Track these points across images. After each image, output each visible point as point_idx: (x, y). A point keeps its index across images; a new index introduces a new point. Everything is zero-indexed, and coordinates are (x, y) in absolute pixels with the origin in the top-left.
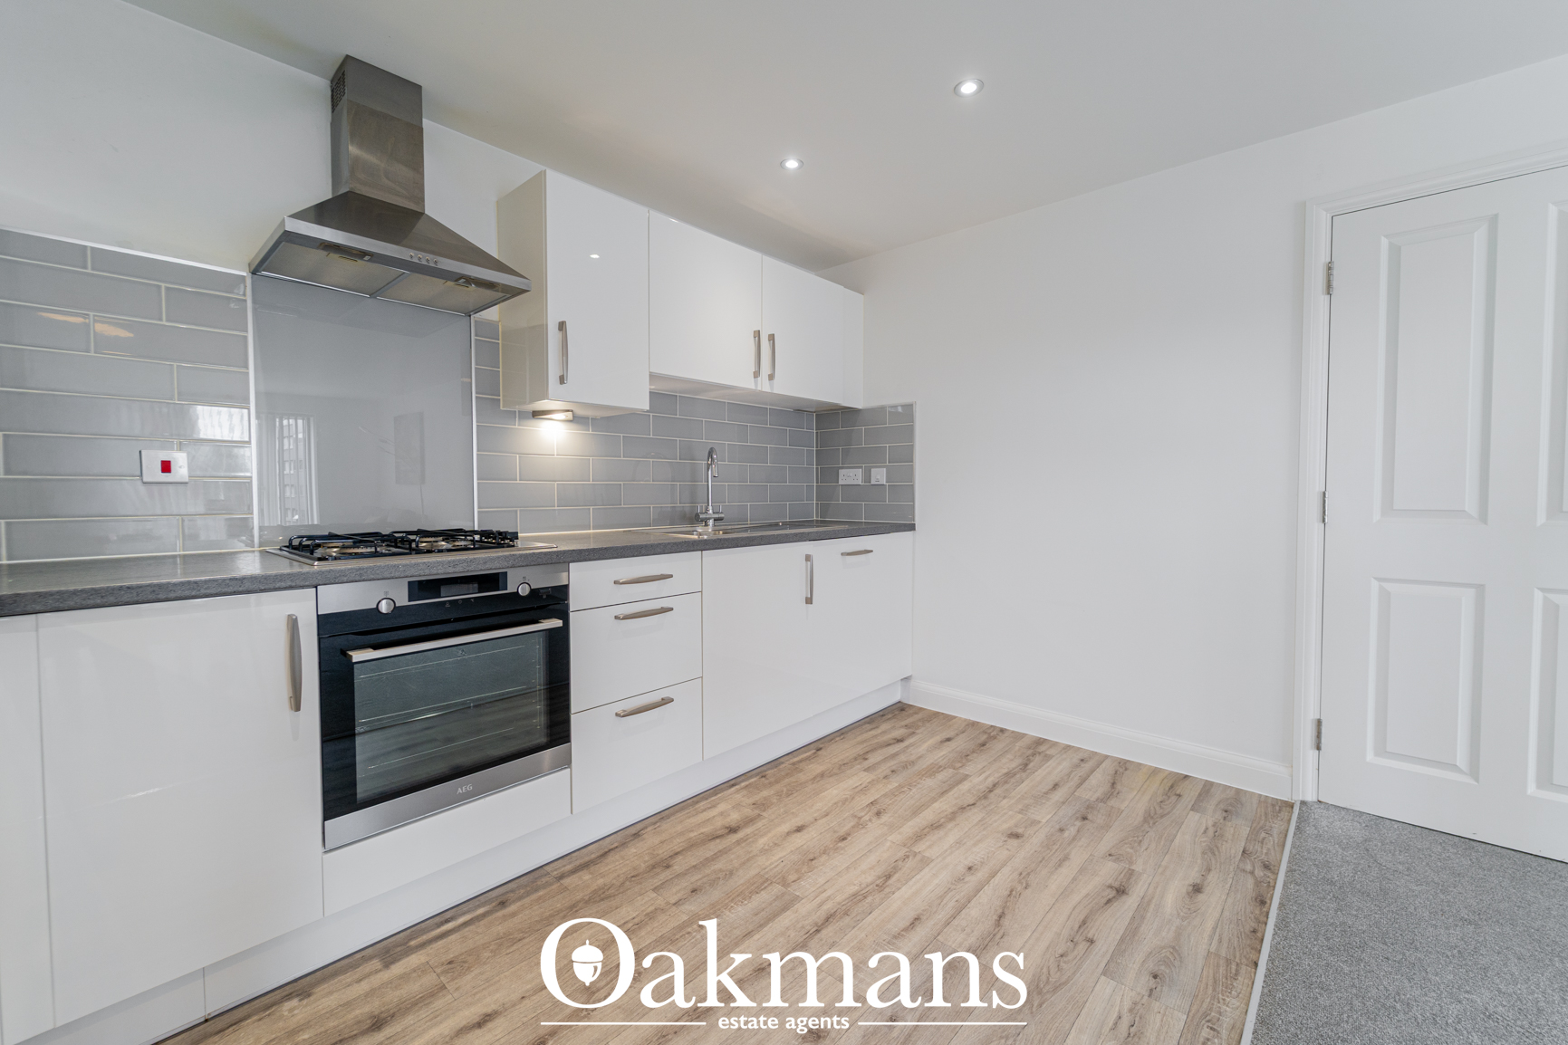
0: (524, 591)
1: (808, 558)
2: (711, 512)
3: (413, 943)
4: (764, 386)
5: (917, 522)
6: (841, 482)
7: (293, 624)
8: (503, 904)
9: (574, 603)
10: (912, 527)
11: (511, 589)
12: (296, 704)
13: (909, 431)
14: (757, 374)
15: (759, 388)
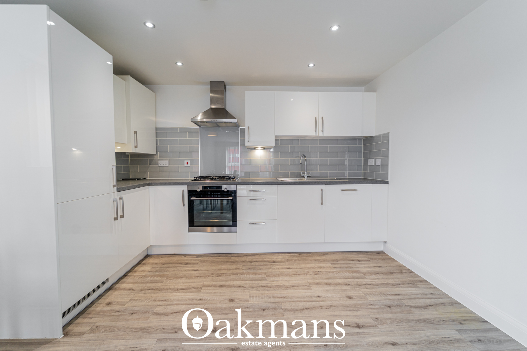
0: (226, 190)
1: (322, 190)
2: (306, 174)
3: (202, 256)
4: (320, 134)
5: (389, 180)
6: (369, 164)
7: (183, 191)
8: (219, 256)
9: (238, 194)
10: (387, 182)
11: (223, 189)
12: (184, 205)
13: (387, 145)
14: (316, 131)
15: (317, 135)
